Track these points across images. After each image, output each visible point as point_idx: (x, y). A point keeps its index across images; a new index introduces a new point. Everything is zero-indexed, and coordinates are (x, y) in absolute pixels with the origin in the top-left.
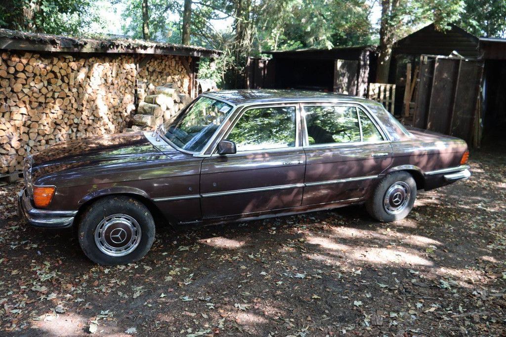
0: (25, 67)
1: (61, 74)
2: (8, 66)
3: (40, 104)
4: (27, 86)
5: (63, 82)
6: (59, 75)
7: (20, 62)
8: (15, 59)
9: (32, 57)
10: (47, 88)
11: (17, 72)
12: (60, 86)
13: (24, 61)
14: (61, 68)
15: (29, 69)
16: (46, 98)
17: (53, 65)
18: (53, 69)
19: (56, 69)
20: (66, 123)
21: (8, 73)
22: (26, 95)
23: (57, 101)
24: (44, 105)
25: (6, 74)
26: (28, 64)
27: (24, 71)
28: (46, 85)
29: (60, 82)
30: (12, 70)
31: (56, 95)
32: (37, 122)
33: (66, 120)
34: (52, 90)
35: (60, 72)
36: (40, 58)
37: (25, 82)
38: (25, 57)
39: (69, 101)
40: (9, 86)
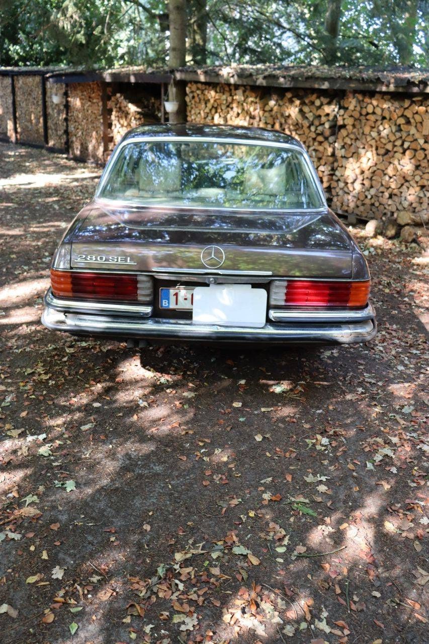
0: (374, 108)
1: (415, 120)
2: (361, 108)
3: (387, 152)
4: (375, 130)
5: (418, 131)
6: (412, 121)
7: (371, 103)
8: (367, 100)
9: (382, 98)
10: (394, 134)
11: (368, 114)
12: (413, 135)
13: (375, 103)
14: (417, 113)
15: (378, 111)
16: (395, 146)
17: (405, 109)
18: (405, 114)
19: (408, 114)
20: (417, 182)
21: (361, 114)
22: (374, 139)
23: (408, 152)
24: (391, 154)
25: (358, 115)
26: (377, 106)
27: (374, 113)
28: (394, 131)
29: (413, 131)
30: (364, 112)
31: (406, 145)
32: (383, 171)
33: (417, 178)
34: (401, 137)
35: (413, 118)
36: (389, 100)
37: (373, 125)
38: (376, 97)
39: (423, 156)
40: (361, 128)
